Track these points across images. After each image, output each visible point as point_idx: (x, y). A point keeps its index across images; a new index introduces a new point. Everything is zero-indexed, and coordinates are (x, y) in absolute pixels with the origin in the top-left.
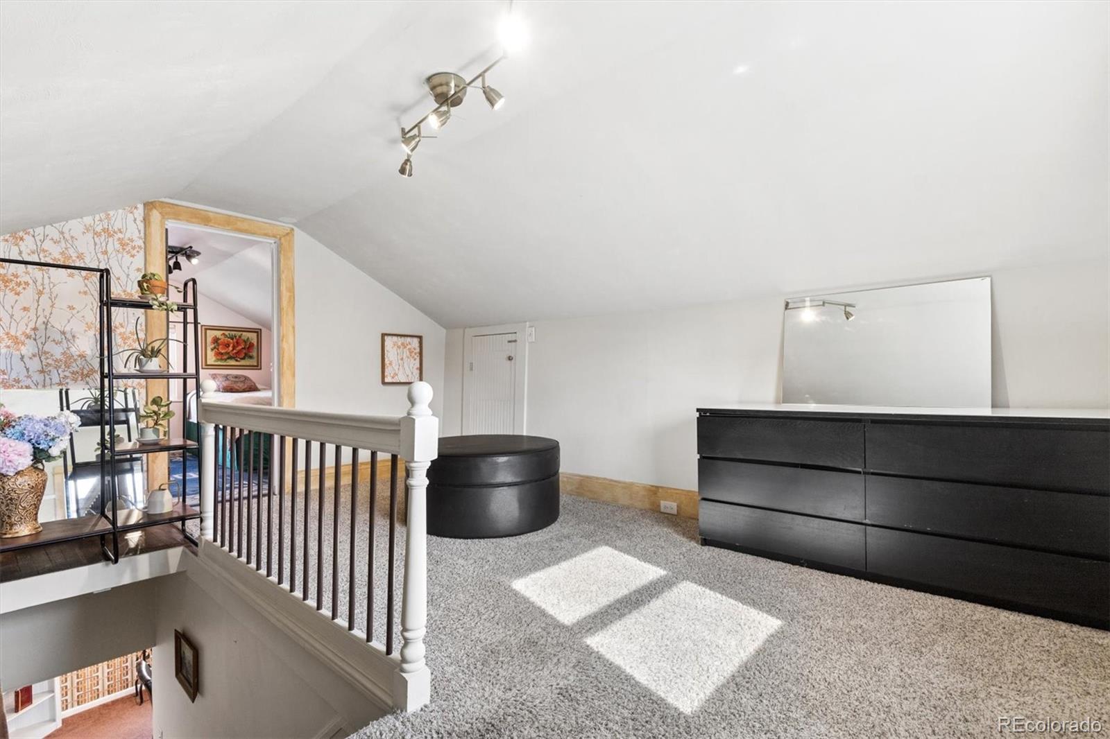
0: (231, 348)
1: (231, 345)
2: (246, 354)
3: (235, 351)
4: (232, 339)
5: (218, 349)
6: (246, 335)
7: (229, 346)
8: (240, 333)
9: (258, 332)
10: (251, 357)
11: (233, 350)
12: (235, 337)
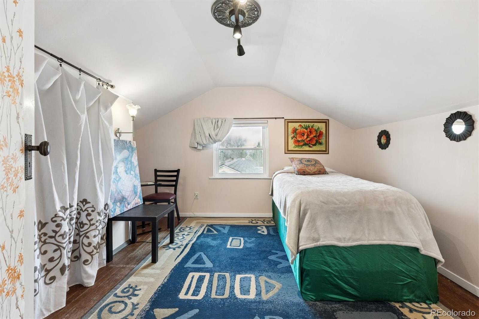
0: (305, 137)
1: (306, 134)
2: (317, 141)
3: (308, 139)
4: (307, 129)
5: (296, 138)
6: (317, 125)
7: (304, 135)
8: (312, 124)
9: (326, 122)
10: (321, 144)
11: (307, 138)
12: (309, 127)
